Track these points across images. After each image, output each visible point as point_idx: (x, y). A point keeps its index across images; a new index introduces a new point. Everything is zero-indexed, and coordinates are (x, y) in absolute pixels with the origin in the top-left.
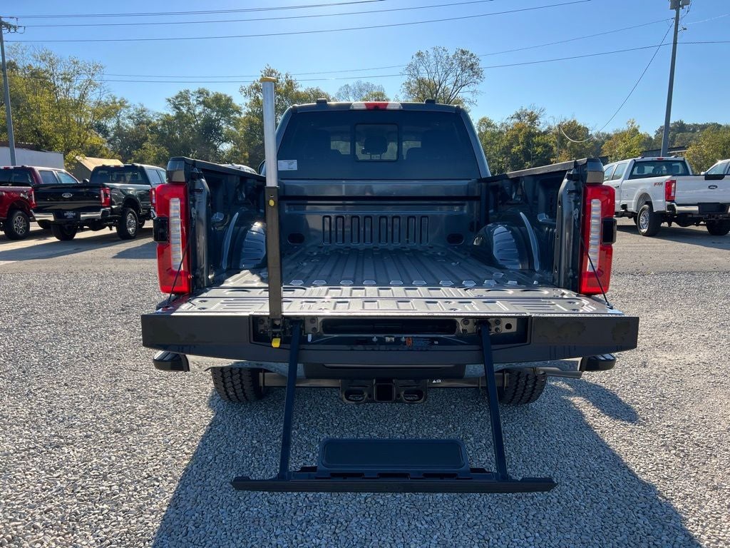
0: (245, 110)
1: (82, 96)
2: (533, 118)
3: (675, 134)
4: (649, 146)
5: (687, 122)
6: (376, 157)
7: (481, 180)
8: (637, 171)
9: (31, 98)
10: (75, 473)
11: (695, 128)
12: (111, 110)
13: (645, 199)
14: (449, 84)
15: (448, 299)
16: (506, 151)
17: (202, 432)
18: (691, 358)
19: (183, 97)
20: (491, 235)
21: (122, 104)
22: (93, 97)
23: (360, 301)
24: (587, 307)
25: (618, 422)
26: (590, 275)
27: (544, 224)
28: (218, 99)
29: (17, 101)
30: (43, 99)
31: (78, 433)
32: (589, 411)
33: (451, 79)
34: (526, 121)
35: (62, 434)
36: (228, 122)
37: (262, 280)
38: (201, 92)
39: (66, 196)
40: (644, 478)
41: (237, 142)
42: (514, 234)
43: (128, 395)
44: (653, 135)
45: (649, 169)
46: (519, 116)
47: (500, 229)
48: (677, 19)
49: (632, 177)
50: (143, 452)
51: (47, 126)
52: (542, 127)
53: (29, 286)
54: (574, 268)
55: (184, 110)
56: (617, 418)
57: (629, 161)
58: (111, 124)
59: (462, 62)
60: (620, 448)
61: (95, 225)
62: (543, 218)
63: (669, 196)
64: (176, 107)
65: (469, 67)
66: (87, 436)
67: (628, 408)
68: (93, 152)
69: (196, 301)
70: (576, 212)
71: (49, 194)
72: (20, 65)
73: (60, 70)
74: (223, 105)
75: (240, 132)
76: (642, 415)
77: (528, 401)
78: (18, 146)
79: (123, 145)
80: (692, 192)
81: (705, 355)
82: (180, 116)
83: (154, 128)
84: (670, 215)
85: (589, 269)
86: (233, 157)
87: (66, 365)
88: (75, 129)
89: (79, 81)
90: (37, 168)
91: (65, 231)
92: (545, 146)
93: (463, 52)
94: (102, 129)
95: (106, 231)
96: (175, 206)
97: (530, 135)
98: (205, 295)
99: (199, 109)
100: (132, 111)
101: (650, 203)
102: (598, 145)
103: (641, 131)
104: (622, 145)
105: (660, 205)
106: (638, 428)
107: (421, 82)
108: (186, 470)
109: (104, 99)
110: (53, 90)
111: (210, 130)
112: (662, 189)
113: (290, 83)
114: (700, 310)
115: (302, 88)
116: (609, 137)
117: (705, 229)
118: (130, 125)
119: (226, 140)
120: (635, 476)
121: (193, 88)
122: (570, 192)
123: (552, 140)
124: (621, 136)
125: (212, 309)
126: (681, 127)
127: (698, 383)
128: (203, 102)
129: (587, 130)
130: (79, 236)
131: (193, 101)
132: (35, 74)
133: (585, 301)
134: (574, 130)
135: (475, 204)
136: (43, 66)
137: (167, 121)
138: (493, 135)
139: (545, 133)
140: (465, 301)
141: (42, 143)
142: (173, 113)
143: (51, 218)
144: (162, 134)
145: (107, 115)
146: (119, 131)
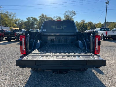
0: (39, 20)
1: (13, 18)
2: (84, 21)
3: (107, 24)
4: (102, 26)
5: (108, 22)
6: (59, 29)
7: (76, 33)
8: (101, 30)
9: (4, 18)
10: (6, 85)
11: (110, 23)
12: (17, 20)
13: (102, 34)
14: (71, 16)
15: (71, 56)
16: (80, 26)
17: (29, 77)
18: (112, 62)
19: (29, 18)
20: (78, 42)
21: (19, 19)
22: (14, 18)
23: (56, 56)
24: (96, 58)
25: (101, 75)
26: (96, 51)
27: (88, 41)
28: (34, 18)
29: (2, 19)
30: (6, 19)
31: (7, 77)
32: (95, 72)
33: (71, 15)
34: (83, 22)
35: (5, 77)
36: (36, 22)
37: (39, 51)
38: (32, 17)
39: (9, 34)
40: (106, 86)
41: (37, 25)
42: (82, 42)
43: (17, 70)
44: (103, 24)
45: (103, 30)
46: (82, 21)
47: (80, 41)
48: (107, 6)
49: (100, 31)
50: (18, 81)
51: (7, 23)
52: (85, 22)
53: (2, 49)
54: (93, 49)
55: (29, 20)
56: (100, 74)
57: (100, 28)
58: (17, 22)
59: (73, 13)
60: (101, 80)
61: (14, 39)
62: (87, 40)
63: (106, 34)
64: (28, 20)
65: (74, 13)
66: (9, 78)
67: (102, 72)
68: (14, 27)
69: (26, 57)
70: (94, 40)
71: (7, 34)
72: (3, 13)
73: (9, 14)
74: (35, 19)
75: (38, 24)
76: (104, 73)
77: (85, 71)
78: (2, 26)
79: (19, 26)
80: (110, 33)
81: (114, 62)
82: (28, 21)
83: (24, 23)
84: (107, 37)
85: (96, 50)
86: (37, 28)
87: (7, 64)
88: (11, 23)
89: (12, 16)
90: (5, 30)
91: (9, 40)
92: (86, 26)
93: (73, 11)
94: (16, 23)
95: (16, 40)
96: (23, 39)
97: (84, 24)
98: (28, 55)
99: (31, 20)
100: (21, 20)
101: (103, 35)
102: (94, 25)
103: (101, 23)
104: (98, 25)
105: (105, 35)
106: (104, 76)
107: (66, 16)
108: (26, 85)
109: (16, 18)
110: (8, 17)
111: (33, 23)
112: (105, 33)
113: (46, 16)
114: (113, 53)
115: (48, 17)
116: (96, 24)
117: (112, 39)
118: (20, 22)
119: (35, 25)
120: (104, 85)
121: (30, 17)
122: (93, 36)
123: (87, 25)
124: (98, 24)
125: (29, 58)
126: (108, 23)
127: (113, 67)
128: (32, 19)
129: (92, 23)
130: (11, 41)
131: (30, 19)
132: (5, 15)
133: (96, 56)
134: (91, 23)
135: (75, 37)
136: (6, 13)
137: (26, 22)
138: (78, 24)
139: (86, 24)
140: (74, 56)
141: (6, 25)
142: (27, 21)
143: (7, 38)
144: (25, 24)
145: (17, 21)
146: (19, 23)
